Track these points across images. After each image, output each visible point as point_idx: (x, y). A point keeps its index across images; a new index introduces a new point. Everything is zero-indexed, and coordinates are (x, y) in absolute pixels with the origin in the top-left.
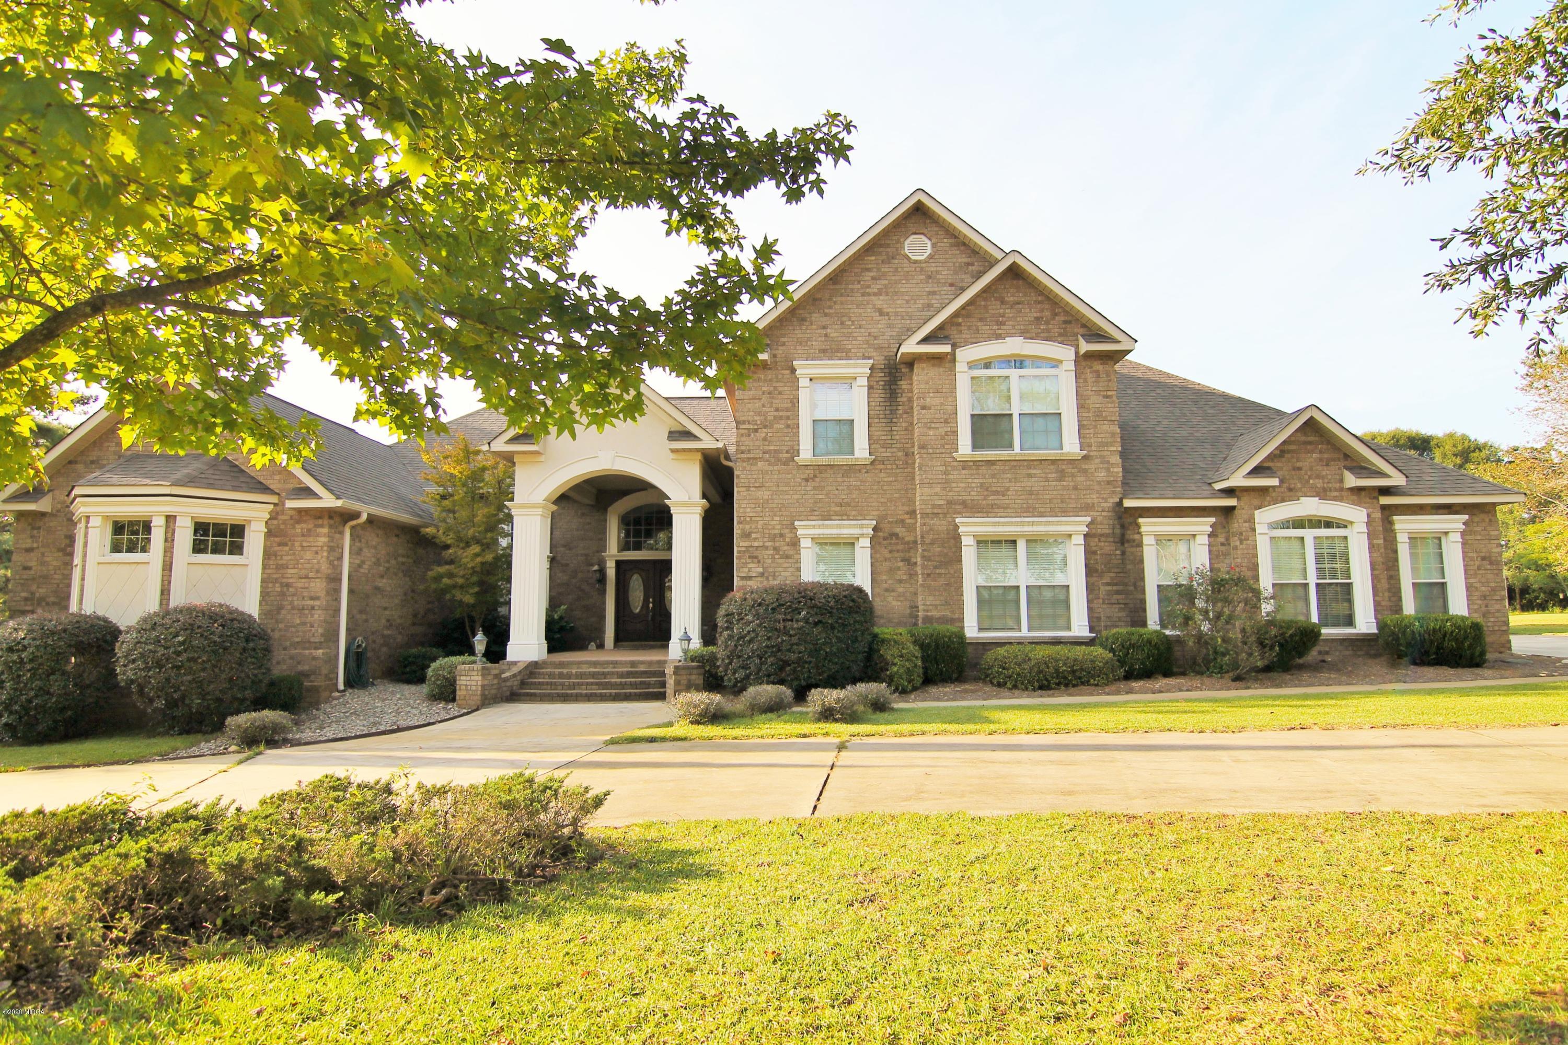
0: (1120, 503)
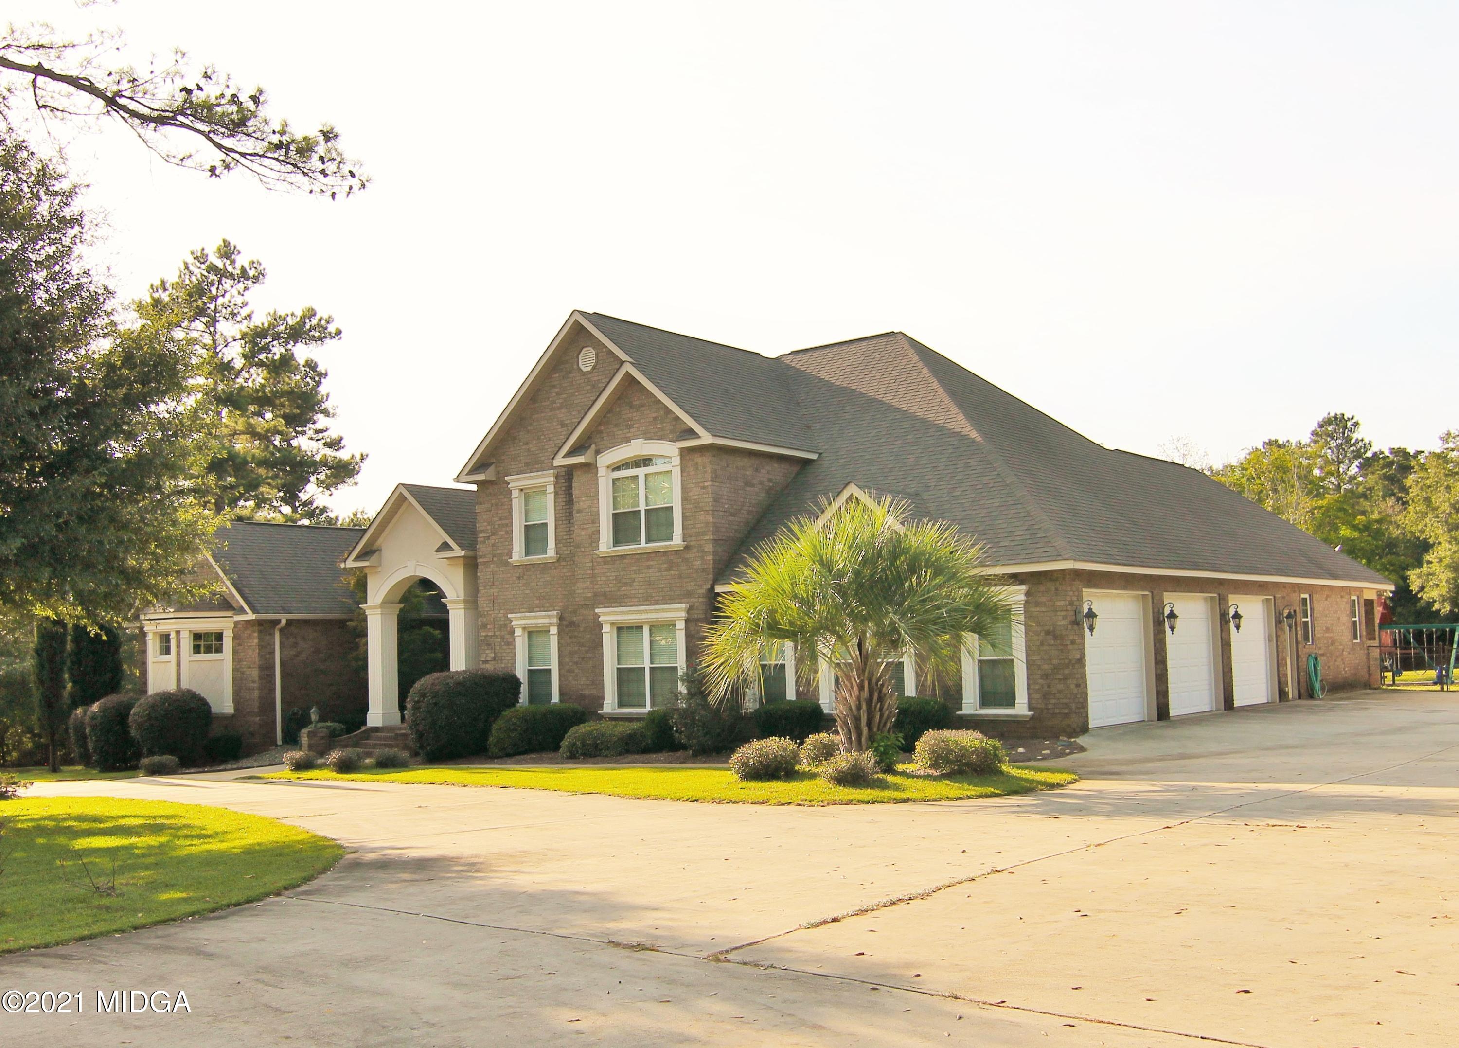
0: (712, 587)
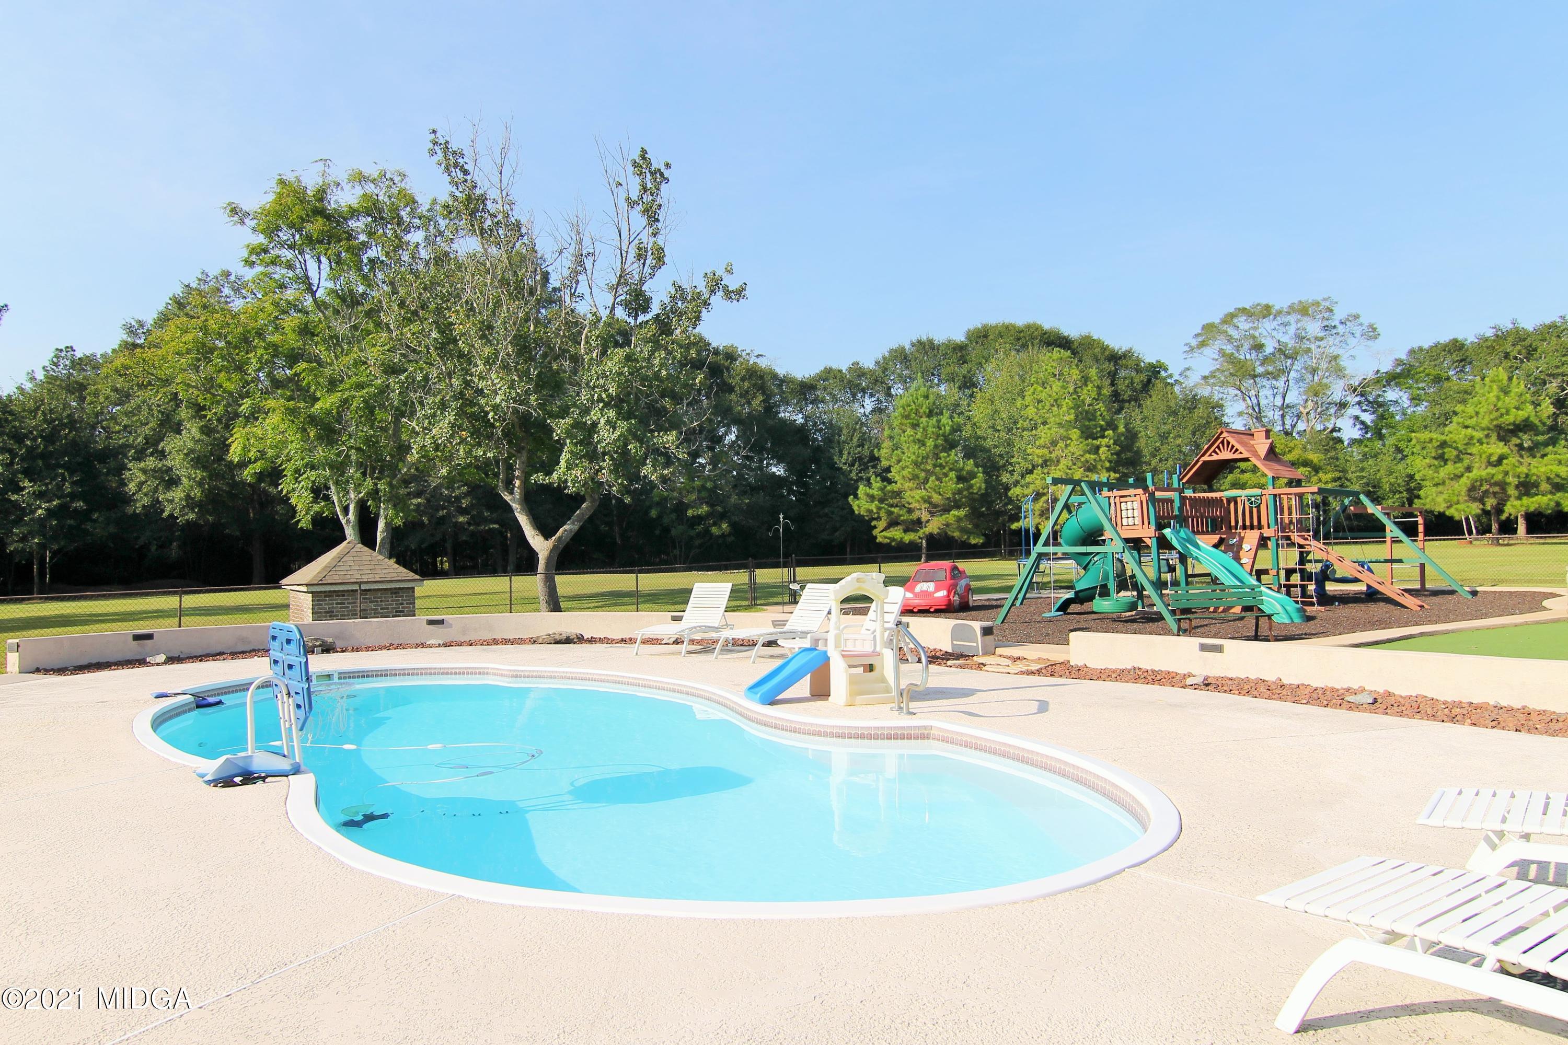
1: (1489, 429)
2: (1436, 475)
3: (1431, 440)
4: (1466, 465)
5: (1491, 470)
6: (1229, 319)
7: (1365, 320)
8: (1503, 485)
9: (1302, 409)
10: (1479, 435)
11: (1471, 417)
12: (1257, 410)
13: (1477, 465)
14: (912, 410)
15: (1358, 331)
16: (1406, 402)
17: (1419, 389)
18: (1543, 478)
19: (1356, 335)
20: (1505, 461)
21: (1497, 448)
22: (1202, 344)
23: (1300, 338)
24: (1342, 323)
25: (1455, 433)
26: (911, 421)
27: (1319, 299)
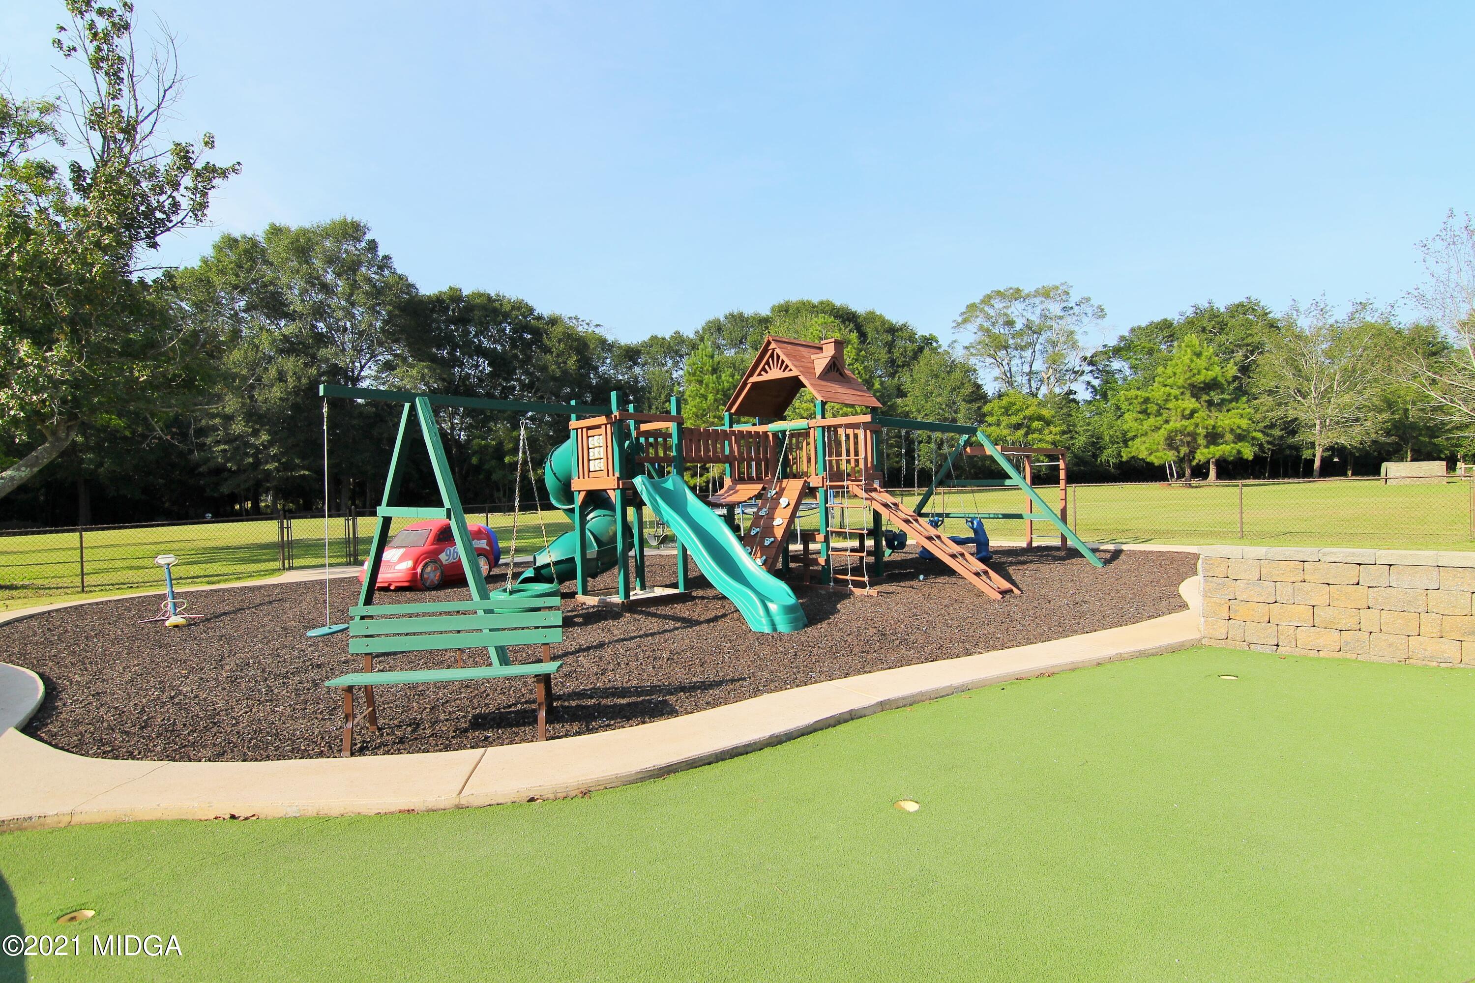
1: (1184, 387)
2: (1140, 427)
3: (1137, 397)
4: (1164, 418)
5: (1185, 423)
6: (987, 300)
7: (1095, 302)
8: (1194, 435)
9: (1044, 375)
10: (1175, 392)
11: (1170, 377)
12: (1009, 376)
13: (1174, 418)
14: (697, 368)
15: (1089, 311)
16: (1128, 372)
17: (1136, 359)
18: (1228, 429)
19: (1088, 315)
20: (1196, 415)
21: (1190, 403)
22: (965, 321)
23: (1044, 317)
24: (1077, 305)
25: (1157, 392)
26: (696, 378)
27: (1058, 284)
